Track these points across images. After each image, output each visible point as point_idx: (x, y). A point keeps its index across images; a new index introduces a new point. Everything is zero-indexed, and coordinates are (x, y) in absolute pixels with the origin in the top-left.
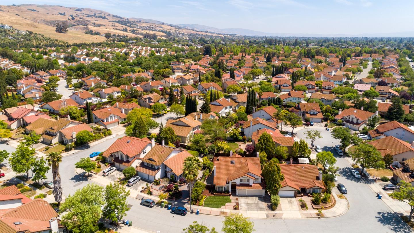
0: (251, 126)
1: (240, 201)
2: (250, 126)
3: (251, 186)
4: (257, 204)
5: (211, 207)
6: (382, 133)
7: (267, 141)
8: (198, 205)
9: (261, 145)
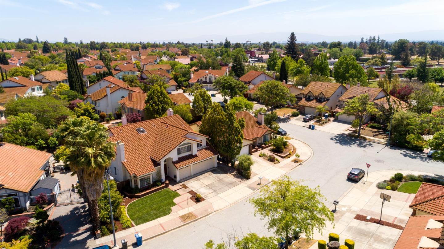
0: (109, 95)
1: (192, 187)
2: (106, 95)
3: (196, 156)
4: (220, 180)
5: (154, 219)
6: (249, 83)
7: (164, 98)
8: (124, 229)
9: (156, 106)
